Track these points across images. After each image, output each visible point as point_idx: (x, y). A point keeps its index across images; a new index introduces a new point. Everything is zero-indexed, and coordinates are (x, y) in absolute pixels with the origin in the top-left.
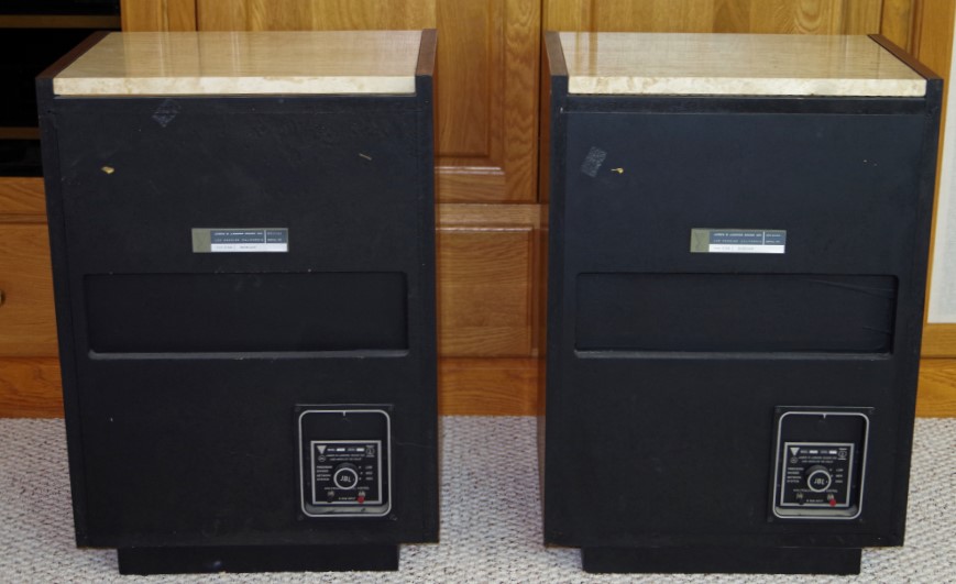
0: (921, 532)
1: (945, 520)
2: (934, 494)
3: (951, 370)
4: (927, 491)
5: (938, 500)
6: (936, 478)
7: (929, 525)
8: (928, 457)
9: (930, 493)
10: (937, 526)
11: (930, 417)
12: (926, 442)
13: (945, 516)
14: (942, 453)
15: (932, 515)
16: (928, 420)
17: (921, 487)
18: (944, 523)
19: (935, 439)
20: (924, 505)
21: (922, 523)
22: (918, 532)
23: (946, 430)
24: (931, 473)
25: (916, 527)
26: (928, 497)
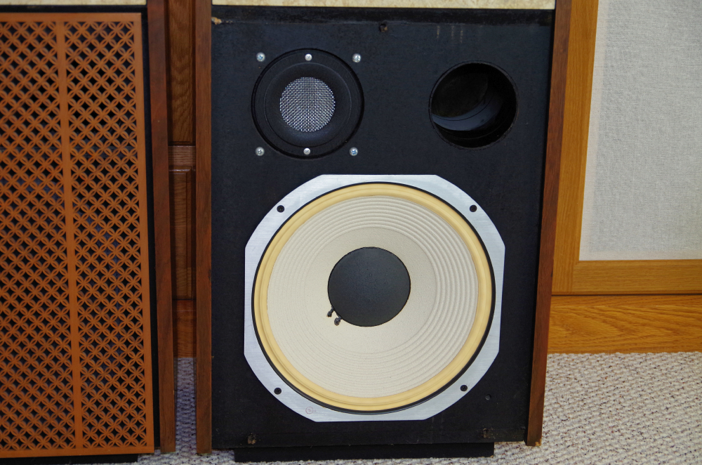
0: (569, 457)
1: (592, 445)
2: (584, 422)
3: (603, 307)
4: (577, 420)
5: (587, 427)
6: (586, 407)
7: (577, 450)
8: (579, 389)
9: (579, 421)
10: (585, 452)
11: (583, 352)
12: (578, 375)
13: (592, 442)
14: (593, 384)
15: (580, 442)
16: (580, 355)
17: (571, 416)
18: (591, 449)
19: (586, 372)
20: (573, 432)
21: (571, 448)
22: (566, 457)
23: (597, 364)
24: (581, 403)
25: (565, 452)
26: (577, 425)
